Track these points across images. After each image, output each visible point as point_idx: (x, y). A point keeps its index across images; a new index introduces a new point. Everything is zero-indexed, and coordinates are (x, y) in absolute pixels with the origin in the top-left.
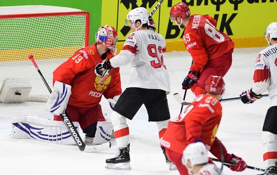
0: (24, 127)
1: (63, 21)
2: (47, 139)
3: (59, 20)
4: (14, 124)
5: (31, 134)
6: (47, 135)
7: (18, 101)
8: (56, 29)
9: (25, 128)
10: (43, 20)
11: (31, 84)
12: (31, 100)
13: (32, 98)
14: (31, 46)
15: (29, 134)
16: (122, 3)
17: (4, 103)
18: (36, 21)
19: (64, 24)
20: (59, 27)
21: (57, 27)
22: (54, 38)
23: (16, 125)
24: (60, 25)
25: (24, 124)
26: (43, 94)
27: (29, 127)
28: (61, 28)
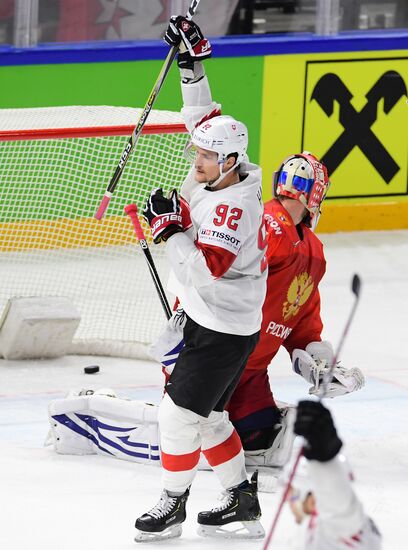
0: (82, 424)
1: (161, 147)
2: (146, 456)
3: (151, 143)
4: (56, 417)
5: (101, 443)
6: (146, 446)
7: (45, 353)
8: (144, 168)
9: (86, 427)
10: (110, 144)
11: (79, 309)
12: (79, 350)
13: (81, 345)
14: (80, 212)
15: (97, 443)
16: (314, 101)
17: (10, 359)
18: (92, 145)
19: (165, 155)
20: (151, 163)
21: (146, 161)
22: (138, 192)
23: (62, 419)
24: (153, 157)
25: (82, 417)
26: (108, 337)
27: (95, 424)
28: (156, 165)
